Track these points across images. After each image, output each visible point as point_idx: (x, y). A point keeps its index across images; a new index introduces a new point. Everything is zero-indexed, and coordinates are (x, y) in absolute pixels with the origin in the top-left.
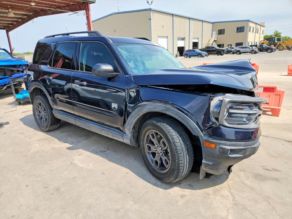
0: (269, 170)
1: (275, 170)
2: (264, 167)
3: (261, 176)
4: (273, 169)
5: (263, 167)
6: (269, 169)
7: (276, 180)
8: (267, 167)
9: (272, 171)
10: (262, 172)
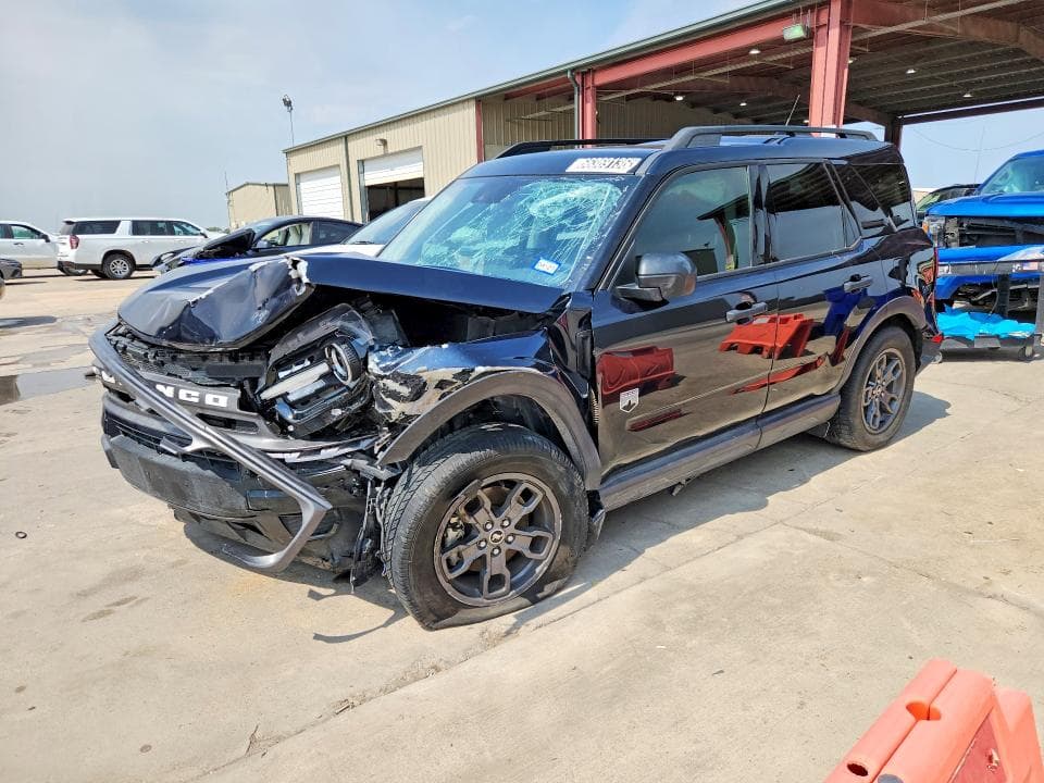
0: (118, 604)
1: (102, 614)
2: (137, 603)
3: (126, 579)
4: (109, 612)
5: (142, 601)
6: (122, 606)
7: (84, 594)
8: (132, 606)
9: (108, 606)
10: (131, 589)
